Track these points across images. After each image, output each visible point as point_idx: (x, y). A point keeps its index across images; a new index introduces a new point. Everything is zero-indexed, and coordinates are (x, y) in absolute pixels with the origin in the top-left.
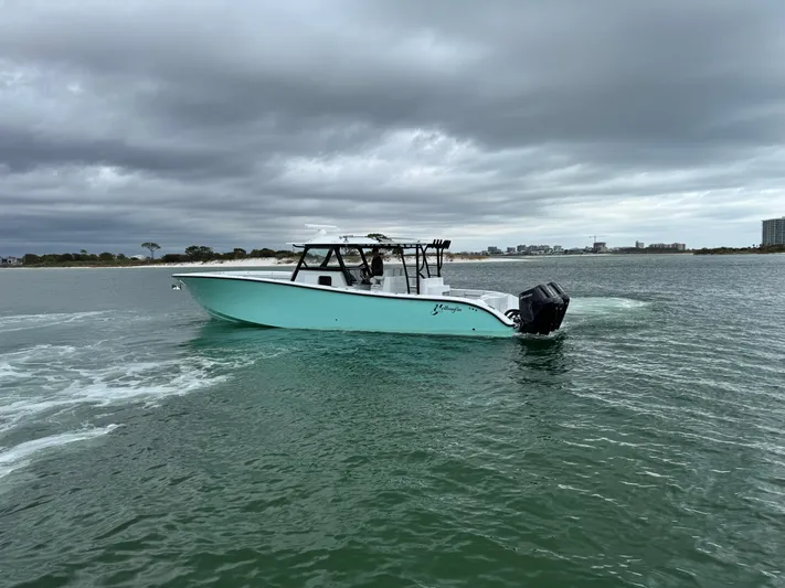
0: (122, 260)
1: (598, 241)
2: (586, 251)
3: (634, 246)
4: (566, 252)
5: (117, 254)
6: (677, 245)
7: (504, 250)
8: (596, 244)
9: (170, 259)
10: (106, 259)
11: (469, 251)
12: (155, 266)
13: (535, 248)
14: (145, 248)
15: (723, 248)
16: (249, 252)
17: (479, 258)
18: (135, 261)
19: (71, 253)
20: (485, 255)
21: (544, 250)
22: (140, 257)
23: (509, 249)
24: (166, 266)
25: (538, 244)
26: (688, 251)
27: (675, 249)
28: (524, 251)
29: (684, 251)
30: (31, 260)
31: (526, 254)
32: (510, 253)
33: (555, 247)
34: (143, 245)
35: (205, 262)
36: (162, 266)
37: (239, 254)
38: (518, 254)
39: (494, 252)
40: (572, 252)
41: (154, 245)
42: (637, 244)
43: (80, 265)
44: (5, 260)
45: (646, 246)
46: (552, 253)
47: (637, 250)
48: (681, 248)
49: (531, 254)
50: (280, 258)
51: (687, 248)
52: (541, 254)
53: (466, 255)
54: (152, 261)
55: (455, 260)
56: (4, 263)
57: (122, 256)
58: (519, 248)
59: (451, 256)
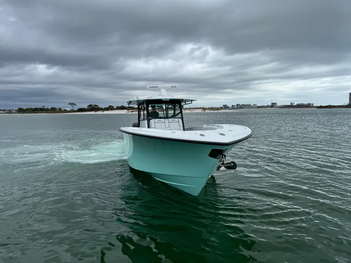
0: (60, 111)
1: (273, 102)
2: (268, 107)
3: (290, 104)
4: (258, 107)
5: (58, 108)
6: (310, 104)
7: (230, 106)
8: (272, 104)
9: (80, 110)
10: (53, 110)
11: (214, 107)
12: (74, 113)
13: (244, 105)
14: (70, 105)
15: (330, 106)
16: (115, 107)
17: (217, 110)
18: (66, 111)
19: (38, 107)
20: (221, 108)
21: (249, 106)
22: (68, 109)
23: (233, 106)
24: (79, 113)
25: (246, 104)
26: (315, 107)
27: (309, 106)
28: (240, 107)
29: (313, 107)
30: (21, 111)
32: (233, 107)
33: (254, 105)
34: (69, 104)
35: (96, 111)
36: (77, 113)
37: (111, 108)
38: (237, 108)
39: (225, 107)
40: (261, 107)
41: (73, 104)
42: (291, 103)
43: (42, 113)
44: (10, 111)
45: (295, 104)
46: (252, 108)
47: (291, 106)
48: (311, 106)
49: (243, 108)
50: (129, 110)
51: (314, 105)
52: (247, 108)
53: (212, 109)
54: (72, 111)
55: (206, 111)
56: (10, 112)
57: (60, 109)
58: (237, 105)
59: (204, 109)
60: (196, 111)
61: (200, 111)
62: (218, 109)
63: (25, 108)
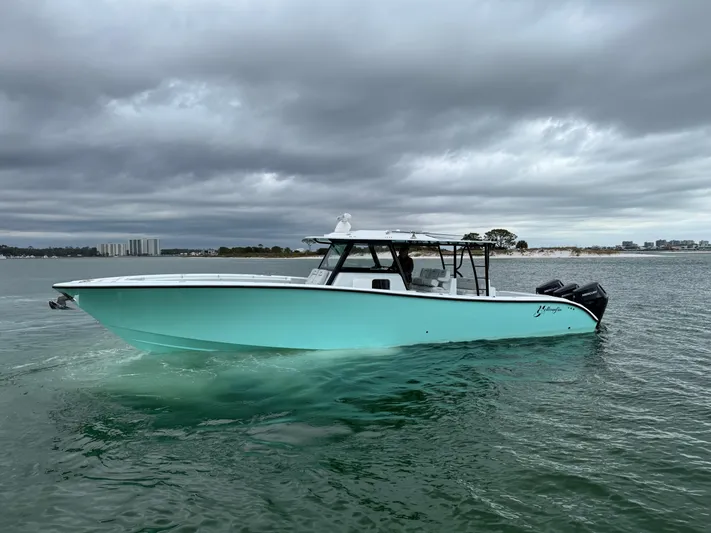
0: (288, 253)
5: (284, 248)
7: (641, 244)
10: (276, 252)
11: (601, 245)
12: (311, 258)
13: (676, 243)
14: (305, 243)
17: (609, 253)
18: (298, 254)
19: (251, 246)
20: (618, 249)
21: (688, 245)
22: (301, 250)
23: (646, 244)
25: (681, 239)
28: (663, 246)
30: (223, 252)
31: (666, 249)
32: (648, 247)
33: (701, 243)
36: (316, 258)
38: (657, 249)
39: (629, 247)
43: (257, 256)
44: (206, 252)
46: (697, 249)
49: (672, 250)
52: (683, 249)
53: (596, 250)
54: (308, 253)
55: (583, 255)
56: (206, 254)
57: (288, 250)
58: (658, 243)
59: (577, 250)
60: (557, 254)
61: (566, 255)
62: (609, 250)
63: (230, 248)
